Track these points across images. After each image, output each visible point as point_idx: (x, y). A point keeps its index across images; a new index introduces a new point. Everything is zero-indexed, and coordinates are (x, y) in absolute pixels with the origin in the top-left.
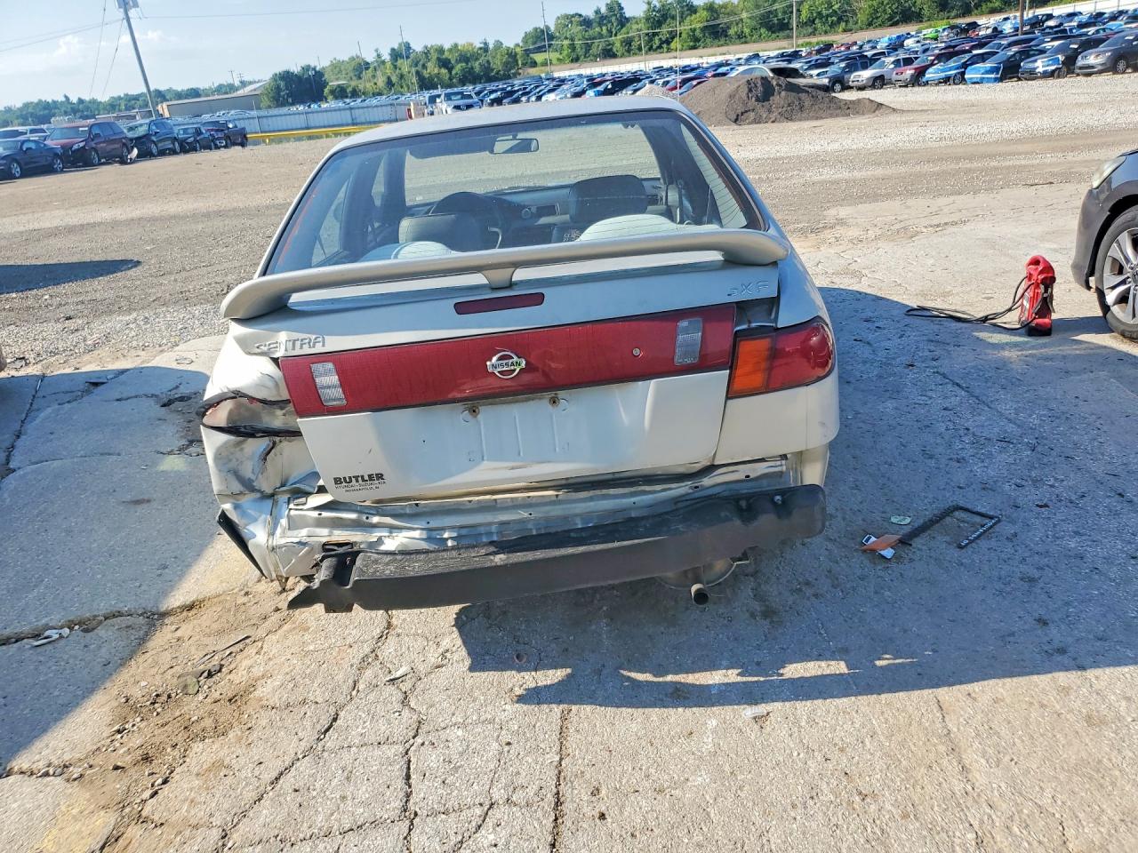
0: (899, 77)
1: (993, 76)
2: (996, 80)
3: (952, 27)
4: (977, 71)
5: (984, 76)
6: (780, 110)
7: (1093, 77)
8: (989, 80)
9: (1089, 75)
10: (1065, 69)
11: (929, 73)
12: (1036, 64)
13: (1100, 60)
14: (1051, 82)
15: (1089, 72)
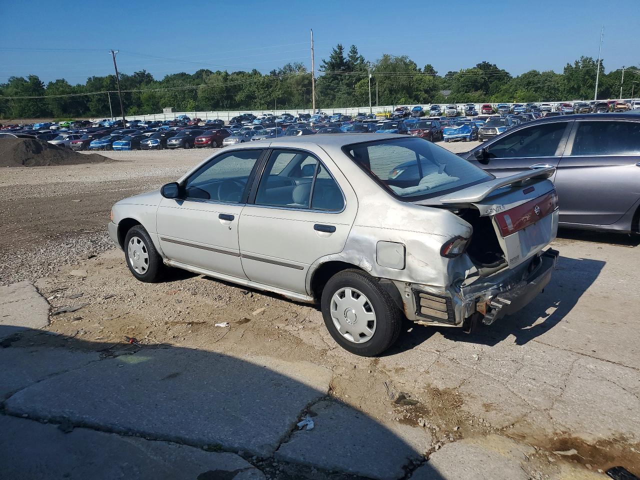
0: (74, 145)
1: (127, 147)
2: (129, 149)
3: (77, 122)
4: (119, 144)
5: (123, 147)
6: (50, 159)
7: (175, 150)
8: (126, 149)
9: (173, 149)
10: (161, 146)
11: (92, 144)
12: (148, 143)
13: (177, 142)
14: (156, 151)
15: (173, 147)
